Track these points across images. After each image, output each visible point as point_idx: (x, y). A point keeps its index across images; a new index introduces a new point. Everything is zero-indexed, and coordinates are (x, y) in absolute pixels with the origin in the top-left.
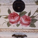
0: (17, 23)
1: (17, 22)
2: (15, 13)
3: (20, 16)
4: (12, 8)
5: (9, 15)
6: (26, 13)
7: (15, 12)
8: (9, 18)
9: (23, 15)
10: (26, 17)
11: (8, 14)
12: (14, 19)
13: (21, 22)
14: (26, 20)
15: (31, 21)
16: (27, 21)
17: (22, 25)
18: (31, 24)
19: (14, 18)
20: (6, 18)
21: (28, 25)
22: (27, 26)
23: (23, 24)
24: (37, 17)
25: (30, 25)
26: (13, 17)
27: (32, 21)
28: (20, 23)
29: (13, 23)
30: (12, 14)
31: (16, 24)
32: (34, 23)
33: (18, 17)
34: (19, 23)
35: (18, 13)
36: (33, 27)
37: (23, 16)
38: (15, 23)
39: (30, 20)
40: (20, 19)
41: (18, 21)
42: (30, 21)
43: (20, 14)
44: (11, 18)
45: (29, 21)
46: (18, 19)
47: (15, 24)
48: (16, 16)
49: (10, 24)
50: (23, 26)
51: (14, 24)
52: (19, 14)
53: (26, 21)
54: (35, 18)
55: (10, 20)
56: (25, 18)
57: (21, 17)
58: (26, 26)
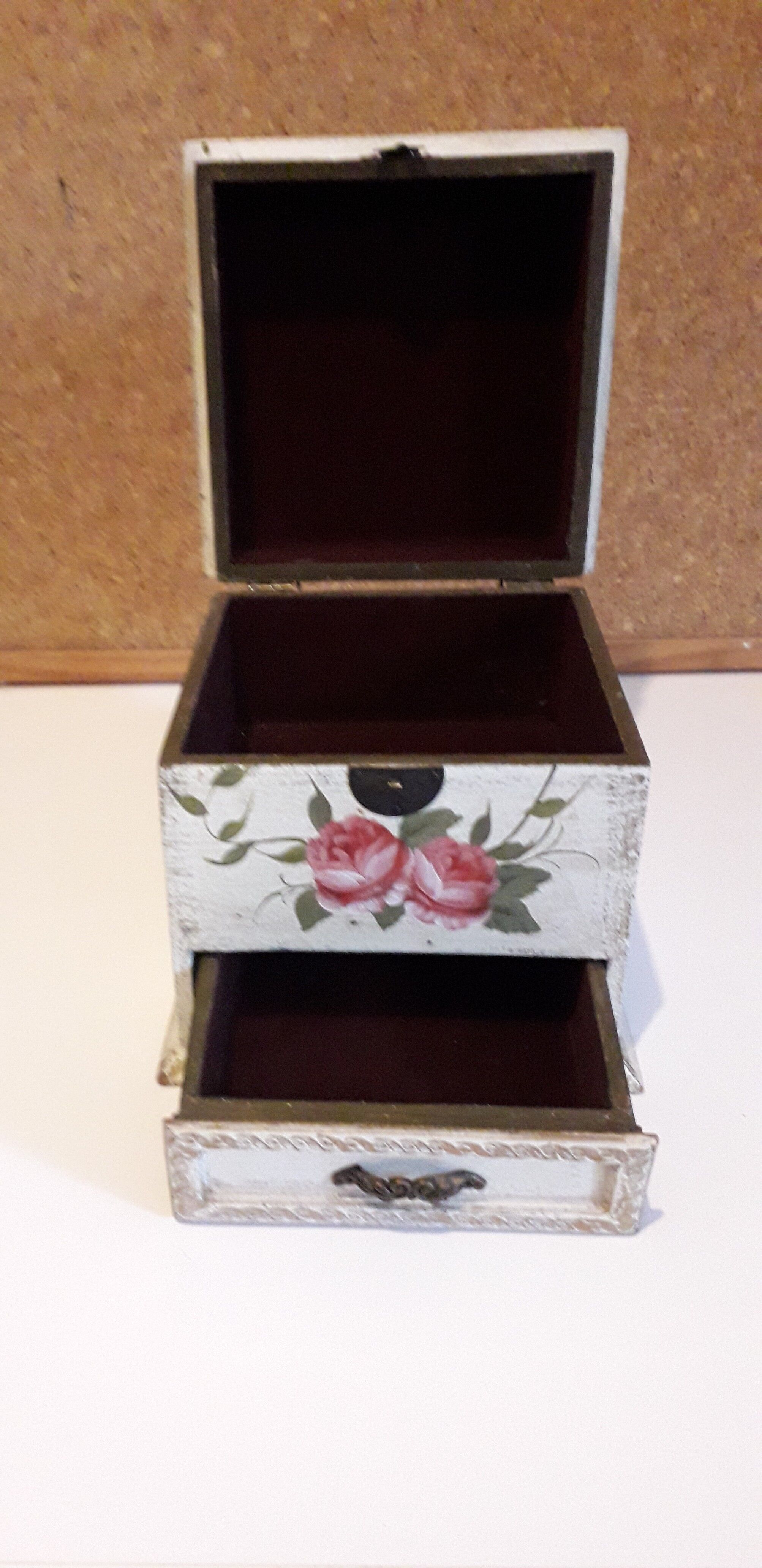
0: (377, 895)
1: (377, 889)
2: (368, 822)
3: (402, 844)
4: (346, 789)
5: (314, 834)
6: (450, 818)
7: (369, 815)
8: (317, 858)
9: (433, 835)
10: (453, 852)
11: (308, 831)
12: (353, 865)
13: (415, 887)
14: (455, 873)
15: (497, 883)
16: (464, 879)
17: (420, 911)
18: (498, 910)
19: (352, 856)
20: (292, 858)
21: (475, 911)
22: (464, 926)
23: (427, 908)
24: (539, 849)
25: (488, 915)
26: (349, 849)
27: (504, 882)
28: (408, 898)
29: (344, 897)
30: (340, 829)
31: (373, 905)
32: (524, 901)
33: (392, 851)
34: (394, 899)
35: (392, 824)
36: (515, 930)
37: (433, 843)
38: (365, 899)
39: (490, 872)
40: (408, 869)
41: (386, 884)
42: (488, 880)
43: (403, 828)
44: (333, 858)
45: (481, 885)
46: (390, 865)
47: (362, 905)
48: (369, 841)
49: (324, 904)
50: (431, 922)
51: (352, 910)
52: (395, 832)
53: (455, 879)
54: (528, 860)
55: (321, 876)
56: (449, 861)
57: (418, 851)
58: (455, 922)
